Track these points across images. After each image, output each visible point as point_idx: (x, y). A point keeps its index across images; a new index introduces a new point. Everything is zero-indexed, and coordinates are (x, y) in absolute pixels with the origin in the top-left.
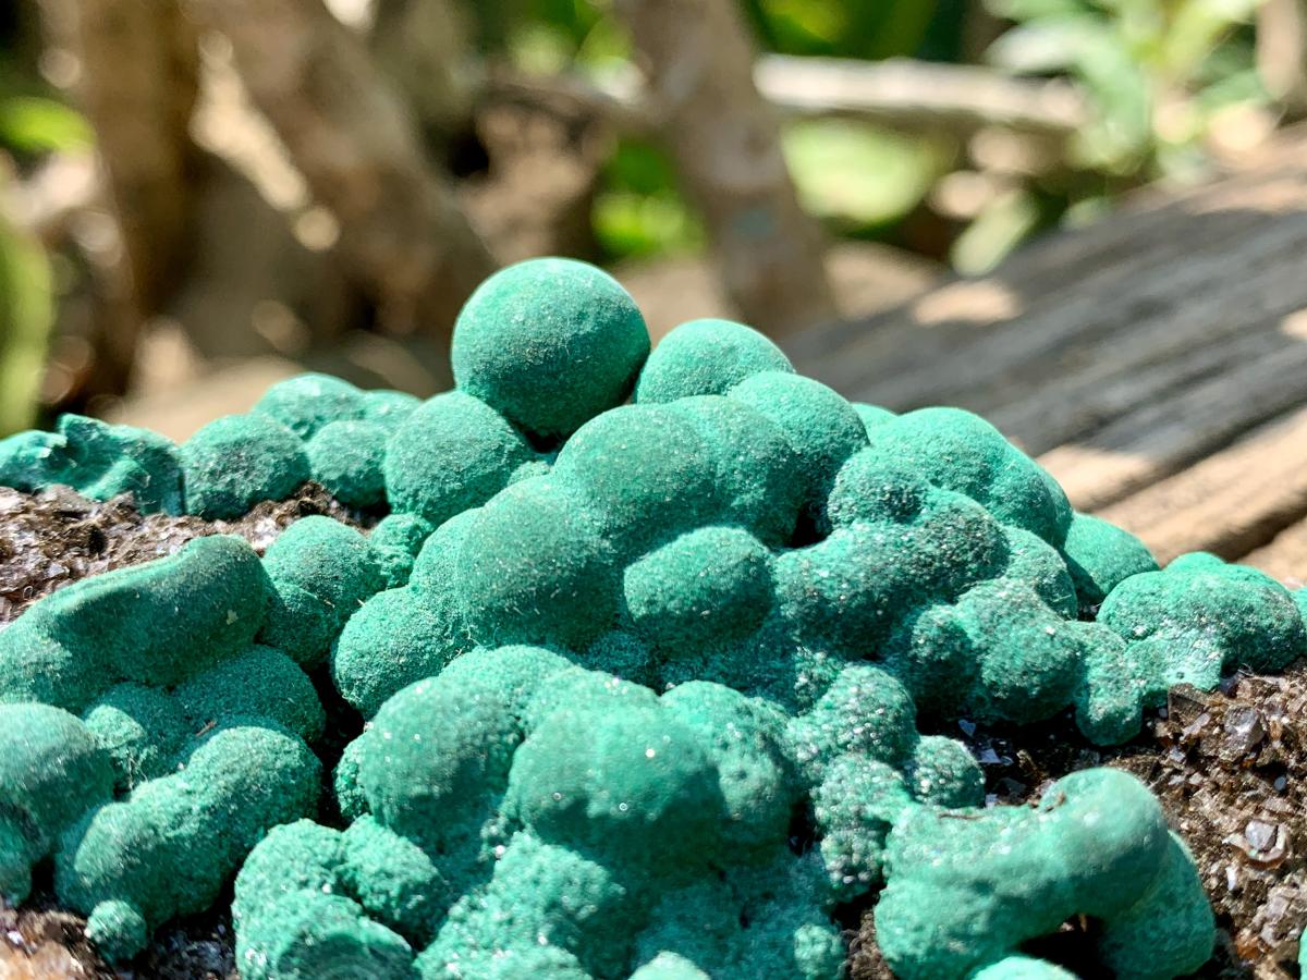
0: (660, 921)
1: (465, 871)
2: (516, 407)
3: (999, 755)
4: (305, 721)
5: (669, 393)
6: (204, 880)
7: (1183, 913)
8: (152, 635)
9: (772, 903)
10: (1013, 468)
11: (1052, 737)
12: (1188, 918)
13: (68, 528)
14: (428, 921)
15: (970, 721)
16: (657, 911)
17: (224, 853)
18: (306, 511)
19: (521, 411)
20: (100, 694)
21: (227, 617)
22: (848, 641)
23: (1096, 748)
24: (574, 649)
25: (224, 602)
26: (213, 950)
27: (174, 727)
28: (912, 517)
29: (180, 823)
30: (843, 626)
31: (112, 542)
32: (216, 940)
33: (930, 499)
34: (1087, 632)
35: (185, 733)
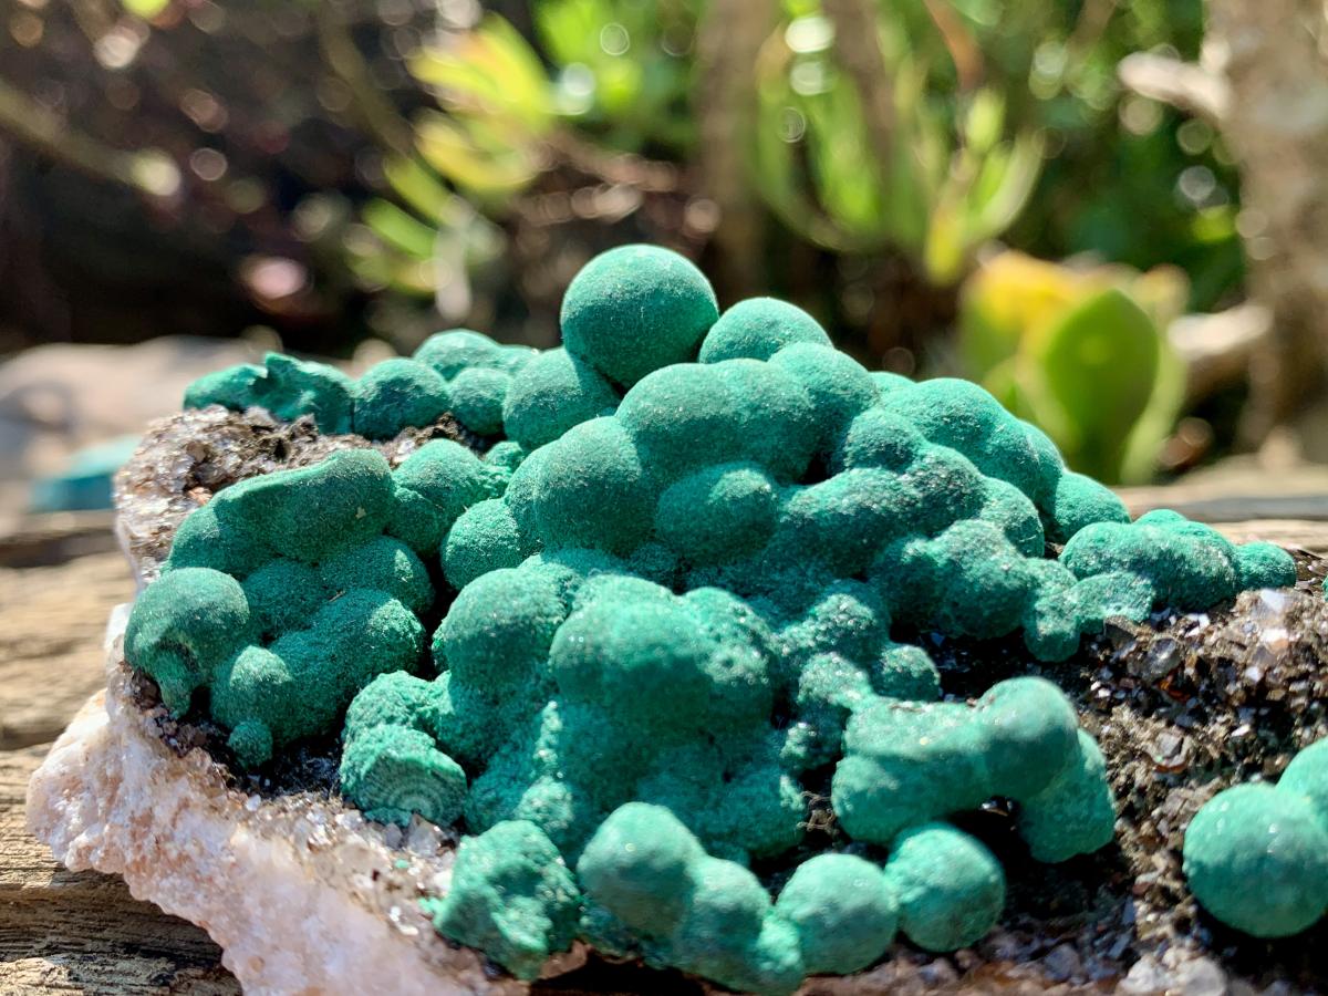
0: (657, 771)
1: (512, 719)
2: (603, 363)
3: (959, 663)
4: (415, 596)
5: (719, 357)
6: (321, 711)
7: (1085, 802)
8: (299, 522)
9: (750, 764)
10: (1002, 431)
11: (1005, 651)
12: (1090, 806)
13: (261, 439)
14: (483, 756)
15: (941, 634)
16: (654, 763)
17: (340, 692)
18: (438, 434)
19: (608, 366)
20: (260, 565)
21: (357, 513)
22: (838, 562)
23: (1038, 663)
24: (618, 555)
25: (355, 502)
26: (327, 765)
27: (313, 593)
28: (904, 465)
29: (306, 667)
30: (834, 550)
31: (293, 451)
32: (329, 757)
33: (920, 452)
34: (1042, 568)
35: (321, 598)
